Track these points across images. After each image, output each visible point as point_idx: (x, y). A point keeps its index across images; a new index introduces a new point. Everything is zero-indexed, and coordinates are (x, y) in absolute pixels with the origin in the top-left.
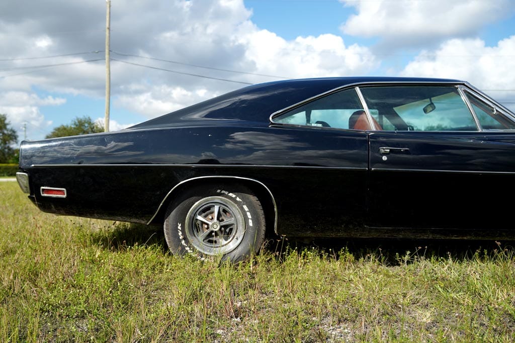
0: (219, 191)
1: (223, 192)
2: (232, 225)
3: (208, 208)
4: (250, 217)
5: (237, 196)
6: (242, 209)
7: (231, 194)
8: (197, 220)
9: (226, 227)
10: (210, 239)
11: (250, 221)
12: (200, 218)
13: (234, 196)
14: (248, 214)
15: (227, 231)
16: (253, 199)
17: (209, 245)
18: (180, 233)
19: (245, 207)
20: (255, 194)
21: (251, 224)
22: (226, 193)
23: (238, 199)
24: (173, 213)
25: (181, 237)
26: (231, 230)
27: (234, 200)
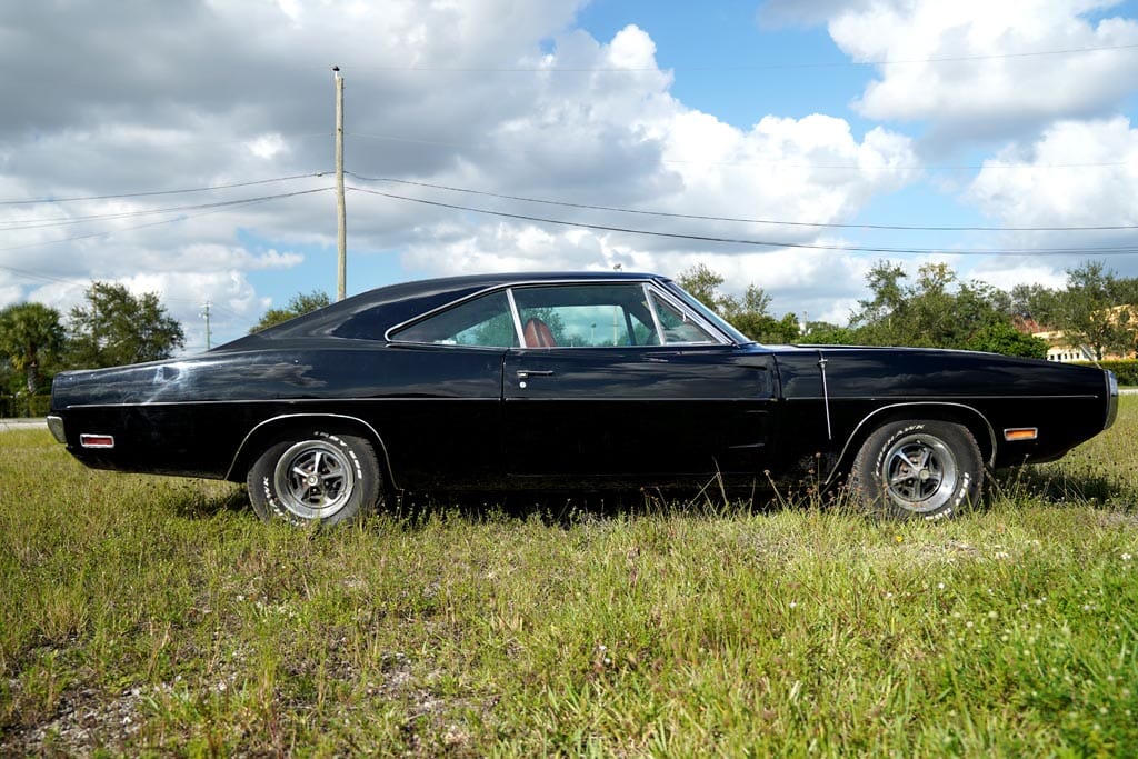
0: (316, 433)
1: (322, 434)
2: (340, 477)
3: (309, 456)
4: (358, 466)
5: (341, 439)
6: (348, 456)
7: (332, 437)
8: (293, 472)
9: (332, 480)
10: (312, 497)
11: (359, 472)
12: (297, 470)
13: (336, 439)
14: (356, 462)
15: (333, 487)
16: (362, 442)
17: (309, 505)
18: (267, 491)
19: (351, 453)
20: (364, 437)
21: (360, 476)
22: (327, 435)
23: (342, 443)
24: (257, 464)
25: (269, 496)
26: (339, 484)
27: (337, 444)
